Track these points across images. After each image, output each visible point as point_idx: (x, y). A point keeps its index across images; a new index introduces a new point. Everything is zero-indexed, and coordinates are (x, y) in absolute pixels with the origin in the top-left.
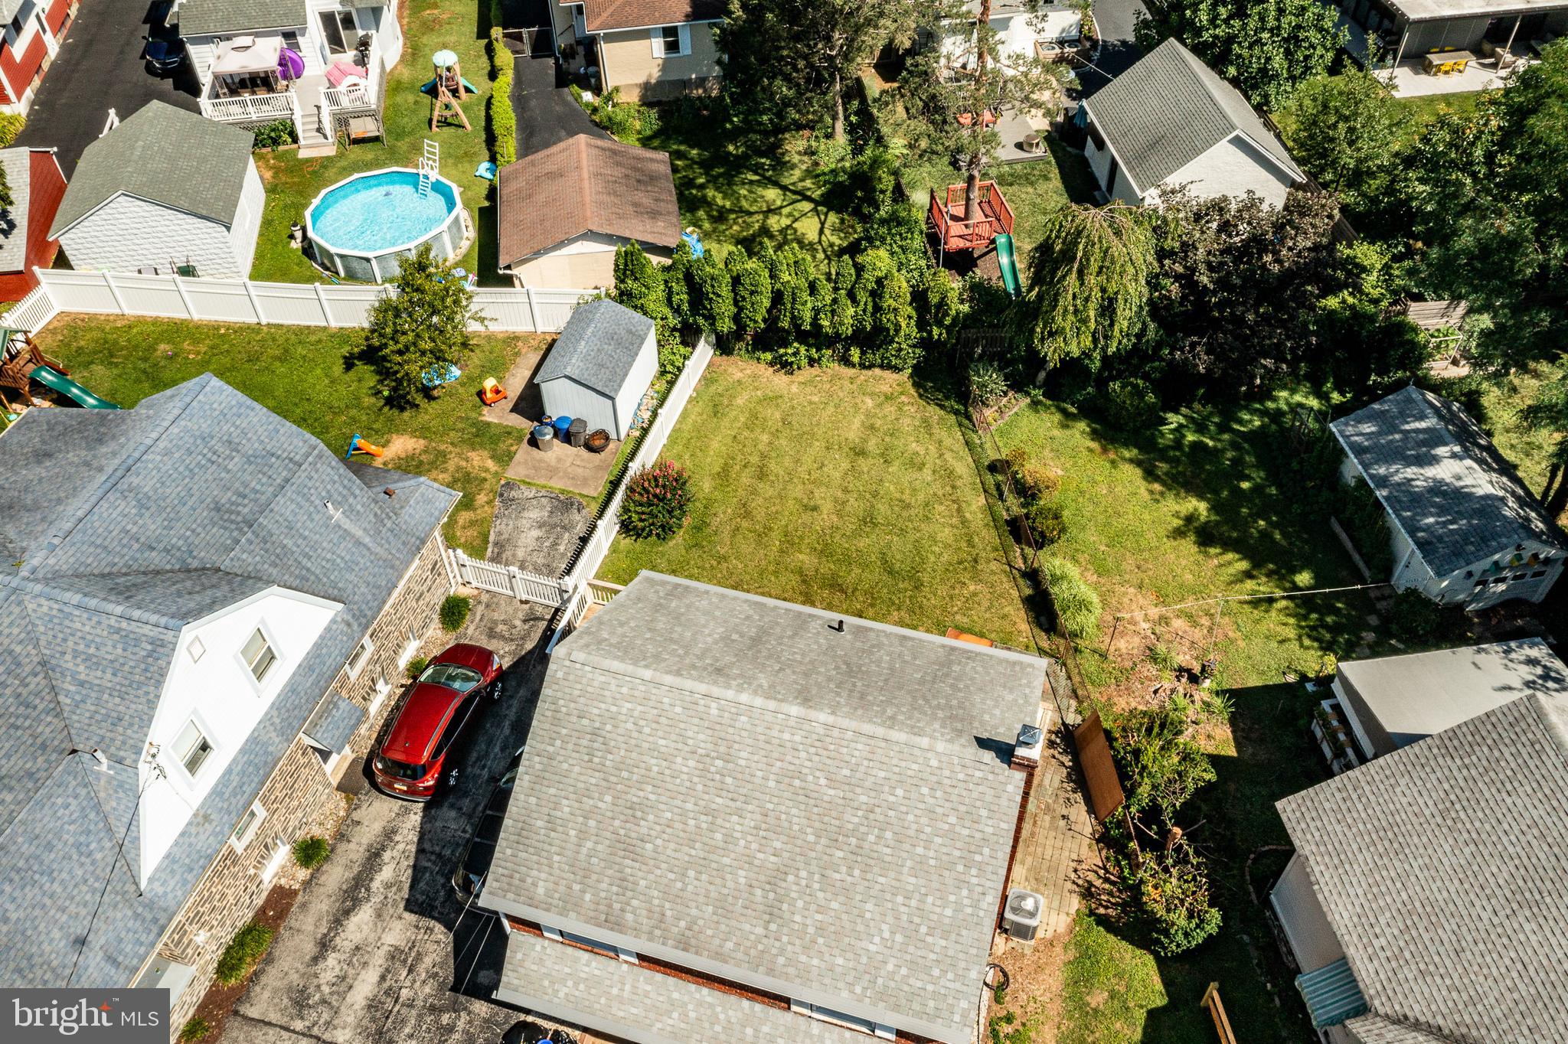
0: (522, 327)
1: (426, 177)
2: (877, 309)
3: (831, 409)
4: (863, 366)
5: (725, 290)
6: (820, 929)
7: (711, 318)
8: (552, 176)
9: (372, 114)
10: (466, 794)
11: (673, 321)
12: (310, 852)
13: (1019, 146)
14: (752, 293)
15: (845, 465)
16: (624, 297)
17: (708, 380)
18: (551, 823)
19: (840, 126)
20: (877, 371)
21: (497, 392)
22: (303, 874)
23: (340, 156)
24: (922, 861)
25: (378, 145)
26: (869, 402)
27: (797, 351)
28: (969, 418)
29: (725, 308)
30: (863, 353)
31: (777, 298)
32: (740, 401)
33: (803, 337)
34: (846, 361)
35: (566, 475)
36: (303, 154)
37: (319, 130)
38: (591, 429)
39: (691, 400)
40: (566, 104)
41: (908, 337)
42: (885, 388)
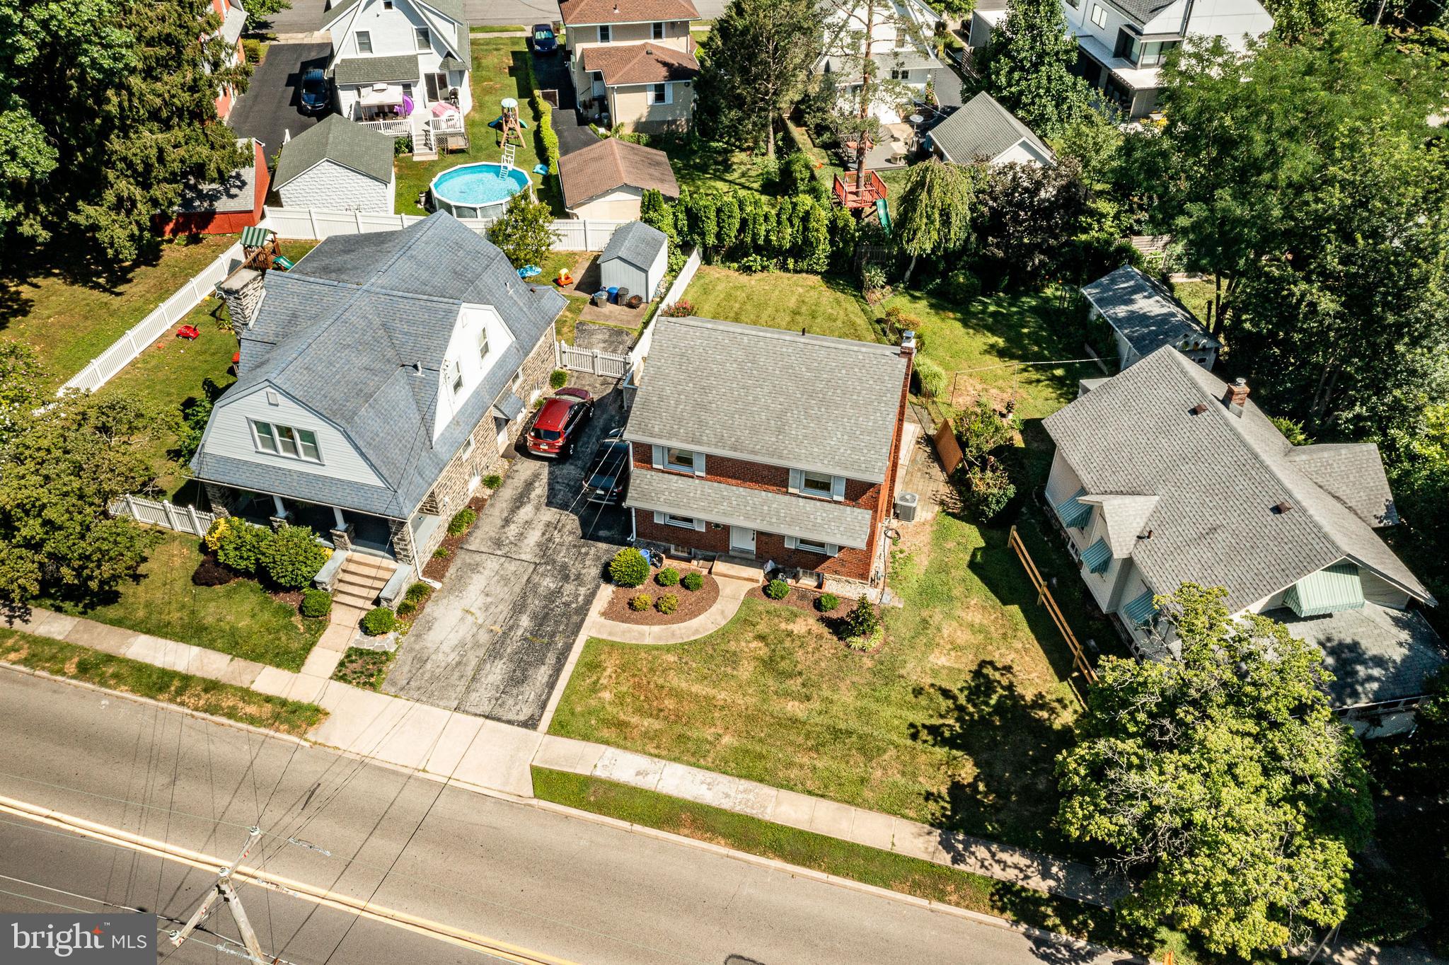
0: (579, 248)
1: (505, 168)
2: (806, 229)
3: (777, 293)
4: (796, 271)
5: (713, 215)
6: (805, 436)
7: (703, 234)
8: (595, 159)
9: (461, 135)
10: (579, 459)
11: (678, 240)
12: (491, 482)
13: (888, 161)
14: (729, 217)
15: (788, 319)
16: (649, 221)
17: (698, 276)
18: (661, 399)
19: (772, 147)
20: (804, 275)
21: (567, 278)
22: (489, 492)
23: (441, 160)
24: (856, 402)
25: (465, 155)
26: (801, 290)
27: (754, 260)
28: (863, 297)
29: (711, 227)
30: (796, 262)
31: (744, 222)
32: (719, 288)
33: (758, 250)
34: (784, 268)
35: (616, 319)
36: (416, 159)
37: (426, 145)
38: (631, 294)
39: (689, 285)
40: (587, 134)
41: (824, 250)
42: (810, 283)
